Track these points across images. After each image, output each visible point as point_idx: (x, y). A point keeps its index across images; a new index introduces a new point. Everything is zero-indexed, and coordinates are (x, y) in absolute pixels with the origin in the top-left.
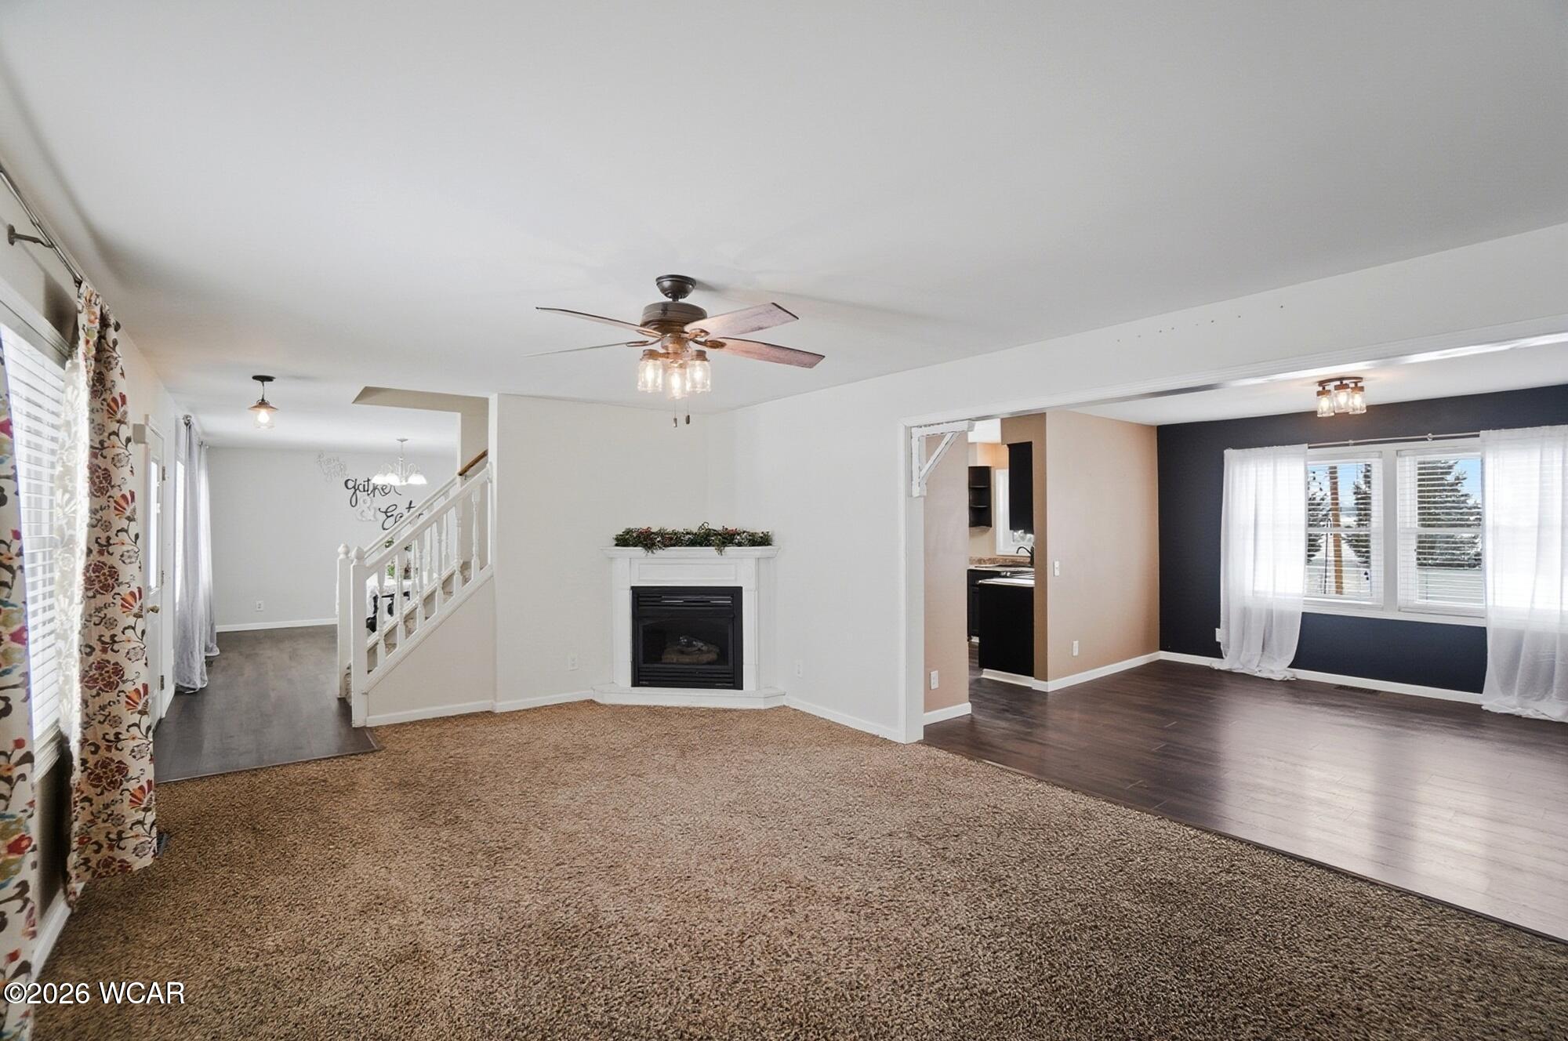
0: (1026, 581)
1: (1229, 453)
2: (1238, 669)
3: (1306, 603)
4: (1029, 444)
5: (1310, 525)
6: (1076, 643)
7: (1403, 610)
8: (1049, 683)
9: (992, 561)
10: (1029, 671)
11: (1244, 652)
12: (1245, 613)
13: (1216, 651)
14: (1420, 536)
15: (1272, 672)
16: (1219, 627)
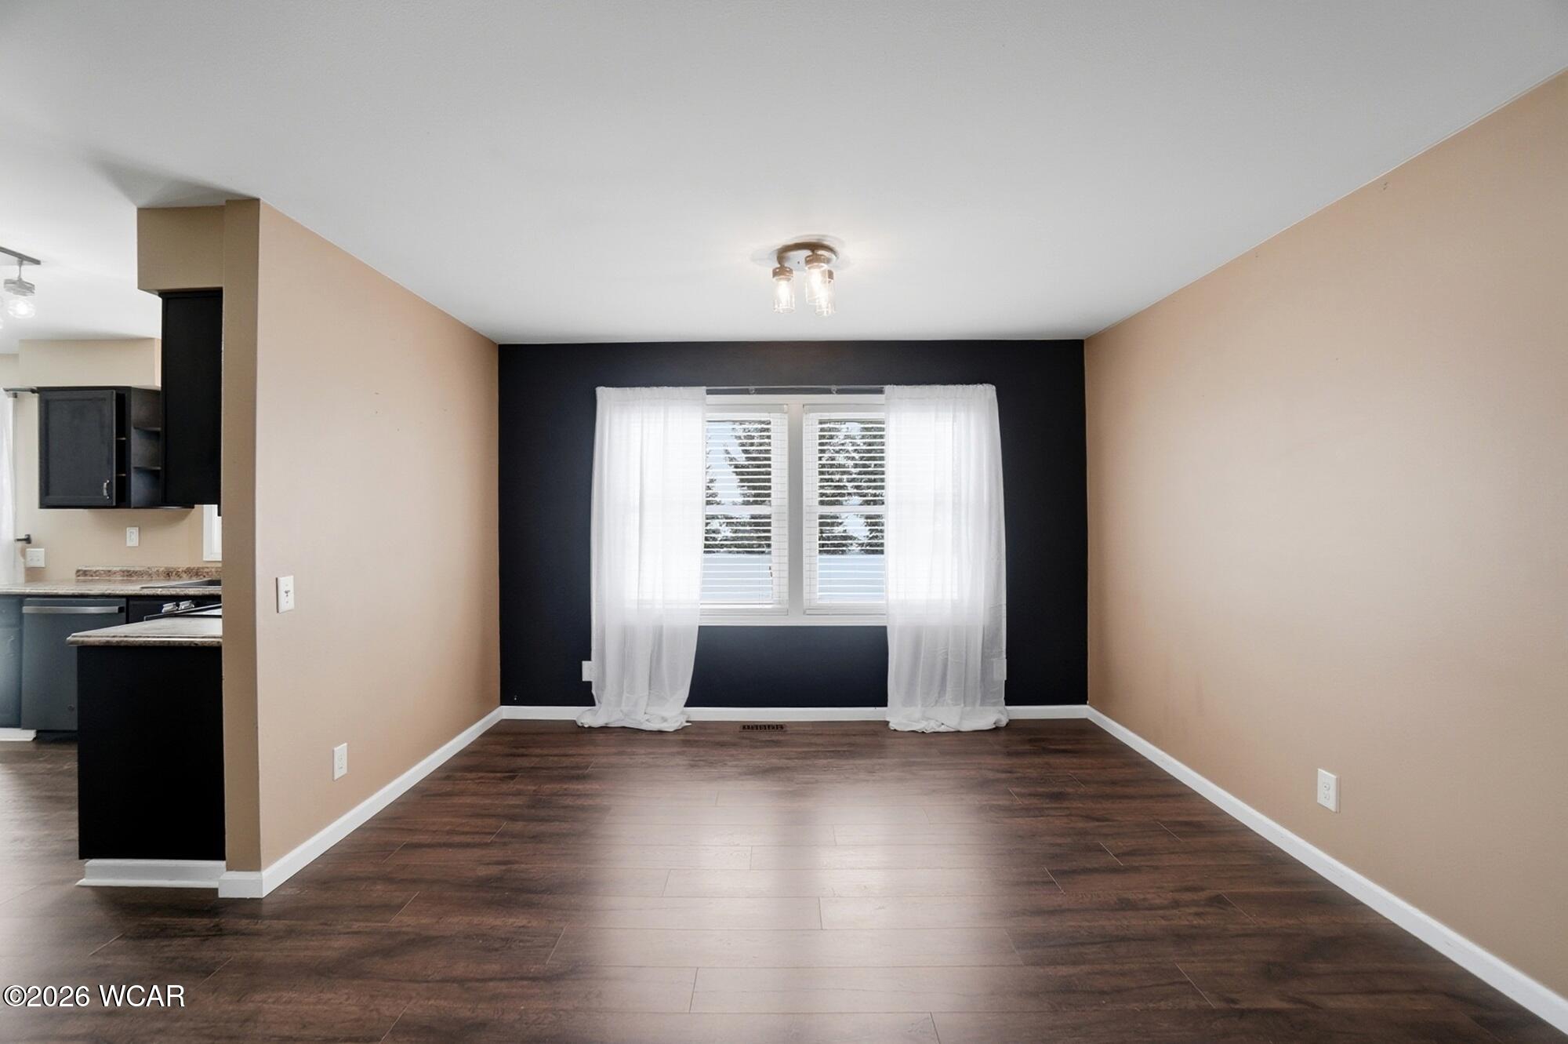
0: (207, 629)
1: (603, 393)
2: (618, 720)
3: (704, 613)
4: (215, 295)
5: (708, 503)
6: (341, 751)
7: (808, 612)
8: (266, 873)
9: (193, 572)
10: (213, 849)
11: (625, 695)
12: (627, 636)
13: (584, 696)
14: (821, 517)
15: (664, 720)
16: (589, 659)
